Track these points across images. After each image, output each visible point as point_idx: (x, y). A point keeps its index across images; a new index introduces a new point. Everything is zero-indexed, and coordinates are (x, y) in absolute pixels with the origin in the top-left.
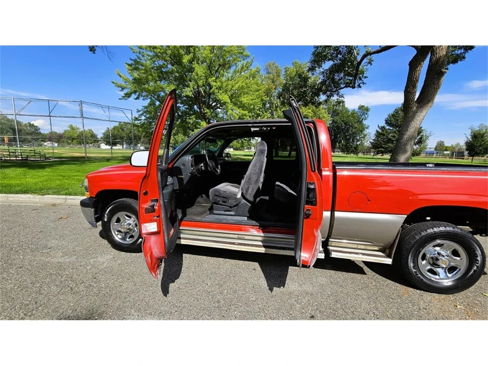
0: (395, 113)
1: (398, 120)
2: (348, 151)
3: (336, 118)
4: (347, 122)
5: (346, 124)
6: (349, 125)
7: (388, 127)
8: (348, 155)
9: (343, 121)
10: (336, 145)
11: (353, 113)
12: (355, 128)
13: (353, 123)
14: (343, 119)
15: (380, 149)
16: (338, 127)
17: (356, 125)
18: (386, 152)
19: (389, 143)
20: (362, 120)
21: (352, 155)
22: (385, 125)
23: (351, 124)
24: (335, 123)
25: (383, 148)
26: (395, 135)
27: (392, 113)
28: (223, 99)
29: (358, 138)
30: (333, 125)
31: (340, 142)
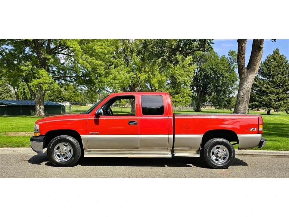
0: (267, 62)
1: (270, 70)
2: (220, 105)
3: (204, 65)
4: (216, 71)
5: (215, 72)
6: (219, 74)
7: (261, 77)
8: (220, 110)
9: (212, 69)
10: (206, 98)
11: (223, 60)
12: (226, 77)
13: (223, 71)
14: (211, 67)
15: (254, 103)
16: (207, 76)
17: (227, 74)
18: (260, 107)
19: (264, 95)
20: (233, 68)
21: (225, 110)
22: (258, 75)
23: (221, 73)
24: (203, 71)
25: (257, 101)
26: (269, 86)
27: (264, 61)
28: (73, 46)
29: (231, 89)
30: (201, 74)
31: (210, 95)
